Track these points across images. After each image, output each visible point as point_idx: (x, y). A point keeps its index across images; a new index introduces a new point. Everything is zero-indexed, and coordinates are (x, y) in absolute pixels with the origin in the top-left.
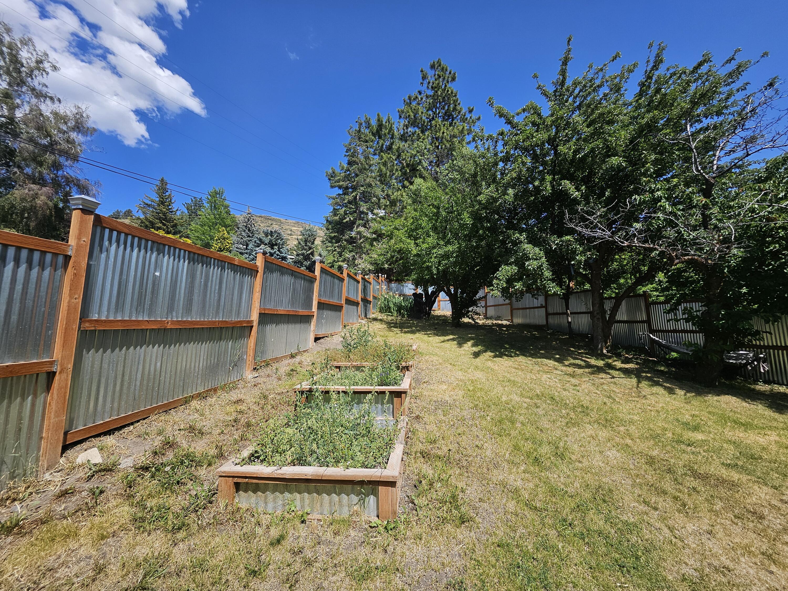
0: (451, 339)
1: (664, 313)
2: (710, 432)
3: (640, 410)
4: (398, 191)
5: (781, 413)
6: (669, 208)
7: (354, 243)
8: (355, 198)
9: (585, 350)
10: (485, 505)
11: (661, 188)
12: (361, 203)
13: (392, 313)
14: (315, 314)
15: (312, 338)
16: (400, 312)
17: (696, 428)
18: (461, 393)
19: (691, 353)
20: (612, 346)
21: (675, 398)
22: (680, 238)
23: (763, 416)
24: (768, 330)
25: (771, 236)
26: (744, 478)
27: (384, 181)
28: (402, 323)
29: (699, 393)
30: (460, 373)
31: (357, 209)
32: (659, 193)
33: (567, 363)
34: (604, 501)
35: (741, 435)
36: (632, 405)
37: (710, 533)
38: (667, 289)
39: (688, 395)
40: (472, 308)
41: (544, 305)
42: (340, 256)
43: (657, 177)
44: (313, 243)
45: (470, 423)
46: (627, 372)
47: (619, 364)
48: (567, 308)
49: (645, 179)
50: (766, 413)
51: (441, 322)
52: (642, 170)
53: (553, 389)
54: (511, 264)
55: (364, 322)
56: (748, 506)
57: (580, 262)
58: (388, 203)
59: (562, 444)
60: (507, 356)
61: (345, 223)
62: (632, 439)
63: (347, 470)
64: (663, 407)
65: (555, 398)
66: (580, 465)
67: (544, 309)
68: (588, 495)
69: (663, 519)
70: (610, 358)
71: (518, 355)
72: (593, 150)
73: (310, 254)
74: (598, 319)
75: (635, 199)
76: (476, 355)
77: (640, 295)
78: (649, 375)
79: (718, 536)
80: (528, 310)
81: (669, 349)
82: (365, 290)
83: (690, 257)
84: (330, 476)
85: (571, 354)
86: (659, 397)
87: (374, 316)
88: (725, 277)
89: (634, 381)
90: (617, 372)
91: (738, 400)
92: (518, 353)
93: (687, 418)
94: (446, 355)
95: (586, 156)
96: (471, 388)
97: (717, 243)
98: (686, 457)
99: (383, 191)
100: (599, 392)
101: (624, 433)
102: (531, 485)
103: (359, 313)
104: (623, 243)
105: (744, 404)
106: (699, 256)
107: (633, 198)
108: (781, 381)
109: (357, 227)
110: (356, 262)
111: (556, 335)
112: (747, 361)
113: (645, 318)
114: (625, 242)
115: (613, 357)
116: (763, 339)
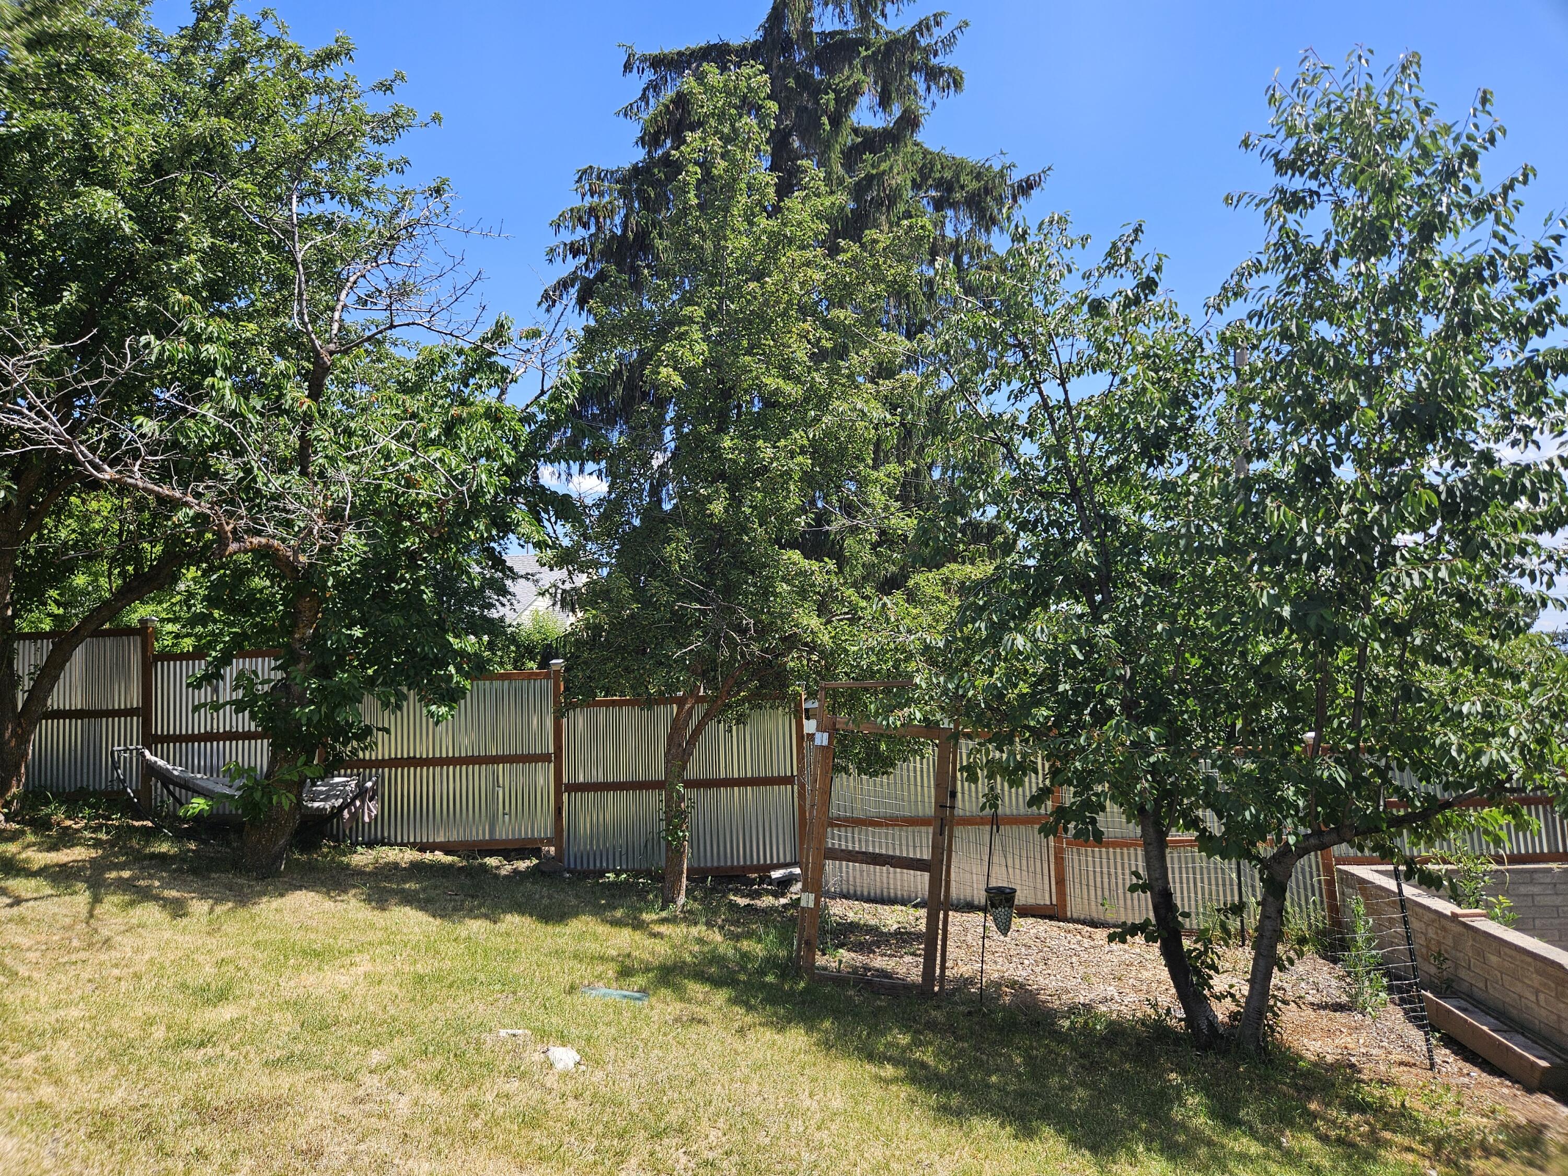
1: (188, 685)
2: (251, 995)
3: (90, 987)
6: (231, 401)
11: (219, 338)
17: (222, 996)
19: (238, 794)
20: (23, 798)
21: (185, 928)
22: (247, 484)
23: (354, 923)
24: (386, 724)
25: (410, 518)
26: (302, 1079)
29: (243, 899)
32: (212, 349)
35: (310, 980)
36: (67, 978)
38: (203, 619)
39: (219, 909)
43: (211, 298)
46: (62, 875)
47: (40, 858)
49: (180, 296)
50: (360, 915)
56: (299, 1142)
62: (57, 1082)
64: (151, 962)
70: (13, 836)
75: (147, 345)
77: (129, 631)
78: (126, 874)
81: (188, 788)
83: (264, 541)
86: (145, 933)
88: (326, 600)
89: (81, 899)
90: (33, 883)
93: (206, 974)
97: (320, 516)
98: (190, 1078)
101: (35, 1071)
104: (98, 468)
105: (328, 905)
106: (283, 540)
107: (143, 340)
108: (393, 837)
112: (345, 799)
113: (135, 701)
114: (106, 467)
115: (23, 833)
116: (376, 744)
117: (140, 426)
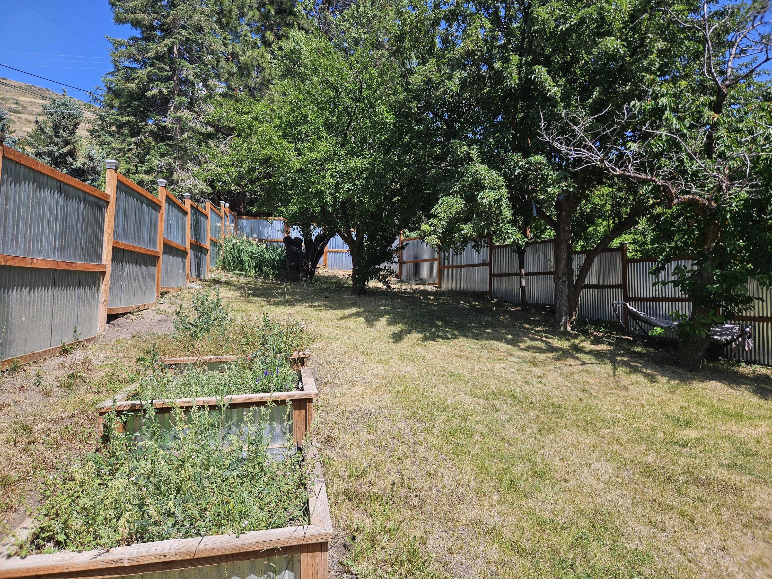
0: (354, 314)
1: (650, 273)
2: (702, 428)
3: (622, 406)
4: (253, 48)
5: (766, 399)
6: (676, 124)
7: (171, 139)
8: (170, 50)
9: (544, 326)
10: (457, 557)
11: (667, 94)
12: (184, 63)
13: (246, 271)
14: (108, 270)
15: (102, 314)
16: (261, 269)
17: (688, 424)
18: (387, 397)
20: (578, 320)
21: (658, 388)
23: (750, 403)
24: (760, 296)
26: (746, 479)
27: (227, 24)
28: (267, 289)
29: (683, 380)
30: (380, 367)
31: (174, 74)
32: (664, 100)
33: (523, 346)
34: (606, 529)
35: (734, 428)
36: (612, 400)
37: (723, 549)
39: (672, 382)
40: (385, 264)
41: (487, 261)
42: (142, 163)
44: (72, 133)
45: (411, 440)
46: (599, 355)
47: (587, 346)
48: (521, 266)
50: (752, 400)
51: (333, 287)
52: (645, 63)
53: (512, 383)
54: (453, 194)
55: (197, 287)
56: (755, 512)
57: (552, 196)
58: (235, 70)
59: (539, 460)
60: (443, 338)
61: (149, 99)
62: (621, 445)
63: (241, 536)
64: (647, 400)
65: (517, 395)
66: (567, 485)
67: (487, 268)
68: (584, 524)
69: (673, 541)
70: (576, 337)
71: (457, 337)
72: (582, 21)
73: (66, 155)
74: (564, 281)
75: (634, 106)
76: (397, 337)
77: (616, 249)
78: (625, 359)
79: (731, 552)
80: (464, 269)
82: (197, 227)
83: (691, 196)
84: (213, 550)
85: (526, 333)
86: (641, 387)
87: (213, 276)
88: (725, 227)
89: (609, 367)
90: (588, 357)
91: (724, 386)
92: (455, 332)
93: (676, 412)
94: (351, 338)
95: (571, 29)
96: (401, 389)
97: (726, 179)
98: (684, 461)
99: (225, 45)
100: (570, 385)
101: (610, 437)
102: (512, 520)
103: (187, 271)
104: (614, 170)
105: (731, 391)
106: (700, 196)
107: (632, 103)
108: (762, 362)
109: (177, 108)
110: (175, 176)
111: (503, 306)
112: (733, 337)
113: (619, 281)
114: (617, 169)
115: (579, 335)
116: (754, 307)
117: (630, 147)
